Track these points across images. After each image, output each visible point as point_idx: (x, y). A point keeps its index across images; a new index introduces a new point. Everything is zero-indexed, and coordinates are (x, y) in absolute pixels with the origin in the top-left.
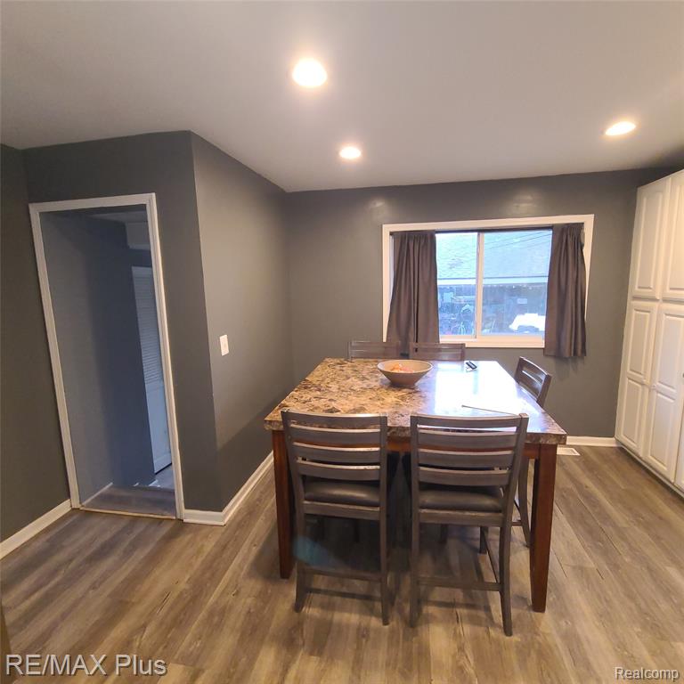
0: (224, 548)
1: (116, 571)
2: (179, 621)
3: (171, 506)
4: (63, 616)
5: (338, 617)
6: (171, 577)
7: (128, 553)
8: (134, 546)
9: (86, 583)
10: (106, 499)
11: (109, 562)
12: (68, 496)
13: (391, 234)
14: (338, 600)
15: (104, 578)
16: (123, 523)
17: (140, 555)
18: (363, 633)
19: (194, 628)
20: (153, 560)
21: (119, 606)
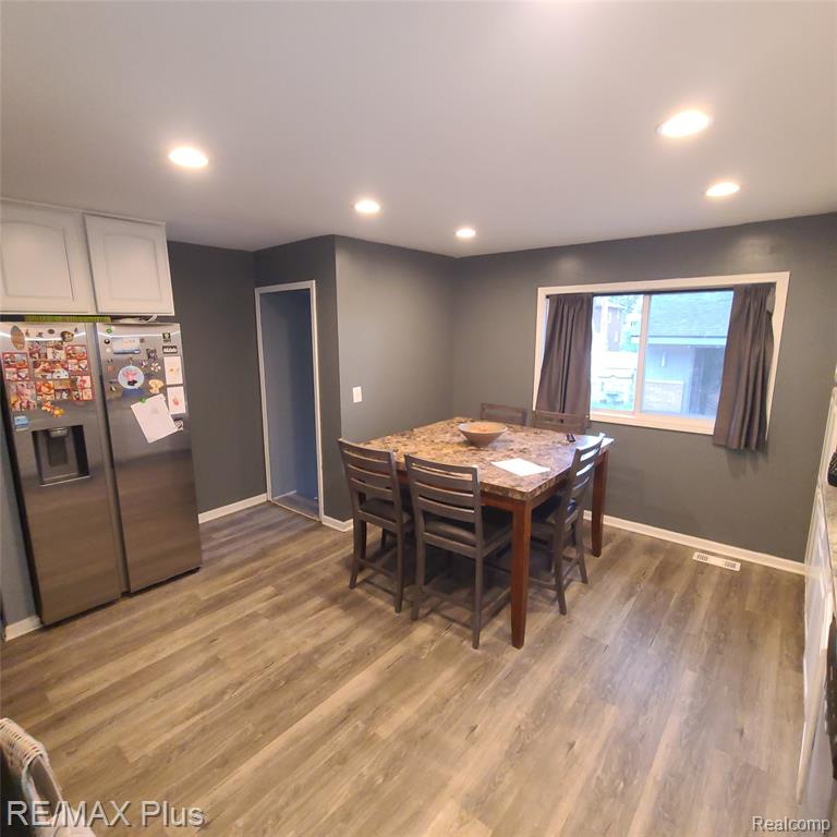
0: (336, 544)
1: (272, 538)
2: (284, 571)
3: (316, 511)
4: (235, 551)
5: (372, 599)
6: (296, 550)
7: (282, 531)
8: (289, 529)
9: (254, 539)
10: (289, 500)
11: (270, 533)
12: (266, 491)
13: (548, 297)
14: (380, 591)
15: (263, 539)
16: (291, 515)
17: (288, 534)
18: (379, 611)
19: (290, 576)
20: (292, 539)
21: (263, 554)
